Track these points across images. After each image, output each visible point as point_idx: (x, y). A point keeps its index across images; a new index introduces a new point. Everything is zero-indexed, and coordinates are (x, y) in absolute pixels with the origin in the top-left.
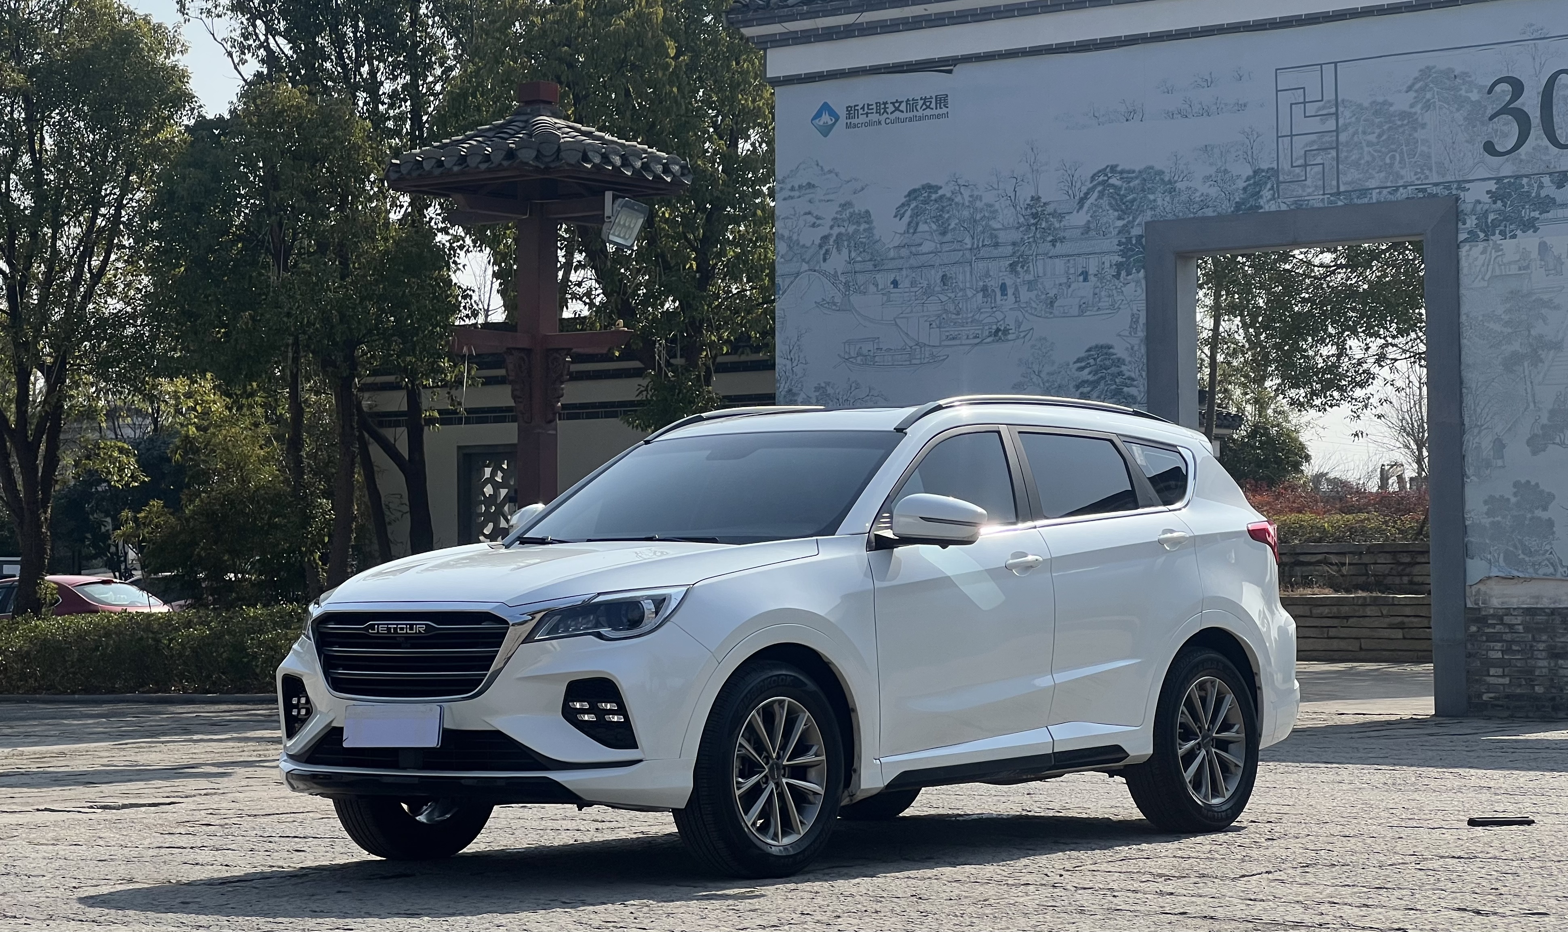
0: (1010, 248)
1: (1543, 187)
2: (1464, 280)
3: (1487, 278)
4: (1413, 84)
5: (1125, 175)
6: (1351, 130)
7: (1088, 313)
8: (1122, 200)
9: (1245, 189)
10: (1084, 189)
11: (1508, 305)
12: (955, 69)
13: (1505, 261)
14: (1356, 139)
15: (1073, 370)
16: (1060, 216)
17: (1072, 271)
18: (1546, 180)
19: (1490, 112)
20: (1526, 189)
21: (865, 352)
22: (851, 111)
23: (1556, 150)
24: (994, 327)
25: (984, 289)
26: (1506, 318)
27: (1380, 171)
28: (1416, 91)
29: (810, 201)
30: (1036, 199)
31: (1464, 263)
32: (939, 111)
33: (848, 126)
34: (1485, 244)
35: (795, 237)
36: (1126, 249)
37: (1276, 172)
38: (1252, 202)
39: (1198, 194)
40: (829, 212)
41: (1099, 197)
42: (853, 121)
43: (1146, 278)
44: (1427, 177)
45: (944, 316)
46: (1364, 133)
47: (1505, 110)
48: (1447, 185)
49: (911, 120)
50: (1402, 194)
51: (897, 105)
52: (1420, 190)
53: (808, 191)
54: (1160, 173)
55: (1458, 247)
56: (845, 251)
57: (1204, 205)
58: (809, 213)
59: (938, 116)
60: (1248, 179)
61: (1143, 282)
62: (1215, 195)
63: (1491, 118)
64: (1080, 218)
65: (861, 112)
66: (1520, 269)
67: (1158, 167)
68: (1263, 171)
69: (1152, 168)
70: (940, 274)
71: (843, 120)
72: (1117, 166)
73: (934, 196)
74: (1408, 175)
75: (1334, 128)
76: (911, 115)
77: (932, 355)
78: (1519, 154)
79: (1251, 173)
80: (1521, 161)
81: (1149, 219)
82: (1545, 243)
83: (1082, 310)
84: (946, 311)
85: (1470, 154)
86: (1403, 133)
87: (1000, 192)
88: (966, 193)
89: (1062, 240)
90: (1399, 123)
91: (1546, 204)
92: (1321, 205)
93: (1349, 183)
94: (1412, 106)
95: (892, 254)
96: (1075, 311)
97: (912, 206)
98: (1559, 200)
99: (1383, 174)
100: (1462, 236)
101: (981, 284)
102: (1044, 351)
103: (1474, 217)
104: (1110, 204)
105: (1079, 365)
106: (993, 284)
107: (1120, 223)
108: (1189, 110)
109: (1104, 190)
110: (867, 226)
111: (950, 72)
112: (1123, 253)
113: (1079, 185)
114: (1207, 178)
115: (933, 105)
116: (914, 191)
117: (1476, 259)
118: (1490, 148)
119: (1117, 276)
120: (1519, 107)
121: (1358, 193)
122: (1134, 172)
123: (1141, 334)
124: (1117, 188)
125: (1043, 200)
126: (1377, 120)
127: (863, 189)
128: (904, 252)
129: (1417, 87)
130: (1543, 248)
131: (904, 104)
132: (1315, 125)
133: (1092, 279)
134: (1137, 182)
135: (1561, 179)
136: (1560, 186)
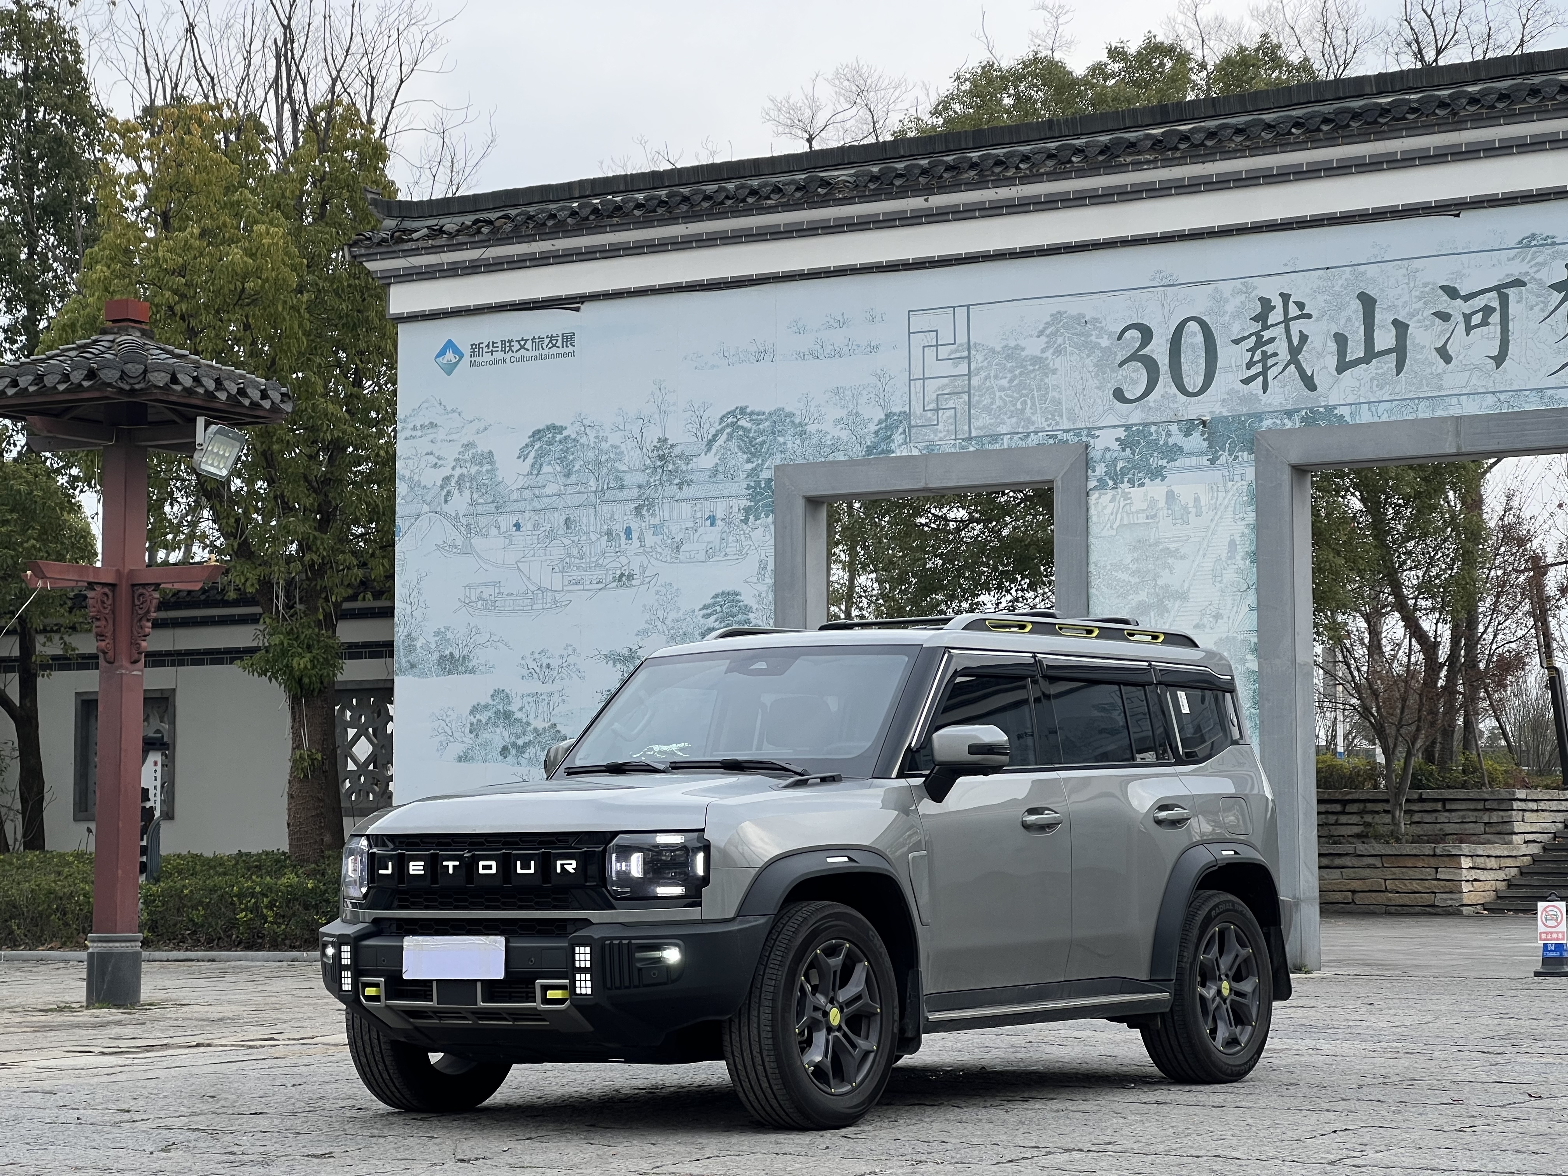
0: (636, 490)
1: (1170, 435)
2: (1094, 529)
3: (1115, 527)
4: (1045, 329)
5: (754, 417)
6: (983, 374)
7: (715, 559)
8: (751, 442)
9: (876, 433)
10: (713, 431)
11: (1135, 555)
12: (582, 307)
13: (1133, 509)
14: (988, 384)
15: (699, 618)
16: (688, 459)
17: (699, 515)
18: (1174, 428)
19: (1120, 358)
20: (1154, 436)
21: (486, 596)
22: (476, 349)
23: (1184, 398)
24: (619, 572)
25: (609, 533)
26: (1134, 567)
27: (1012, 417)
28: (1047, 336)
29: (432, 442)
30: (663, 441)
31: (1093, 512)
32: (565, 350)
33: (472, 364)
34: (1113, 492)
35: (416, 478)
36: (755, 492)
37: (907, 416)
38: (884, 446)
39: (829, 437)
40: (451, 453)
41: (727, 440)
42: (477, 359)
43: (774, 523)
44: (1057, 424)
45: (568, 560)
46: (996, 377)
47: (1133, 357)
48: (1077, 432)
49: (536, 359)
50: (1033, 441)
51: (522, 343)
52: (1050, 437)
53: (430, 431)
54: (791, 415)
55: (1088, 494)
56: (467, 493)
57: (835, 449)
58: (431, 453)
59: (565, 355)
60: (880, 422)
61: (772, 527)
62: (845, 439)
63: (1121, 365)
64: (708, 461)
65: (485, 350)
66: (1147, 518)
67: (788, 409)
68: (895, 414)
69: (782, 410)
70: (564, 517)
71: (467, 358)
72: (747, 407)
73: (558, 437)
74: (1039, 421)
75: (966, 372)
76: (536, 353)
77: (555, 601)
78: (1148, 402)
79: (883, 417)
80: (1150, 408)
81: (778, 462)
82: (1172, 492)
83: (710, 554)
84: (569, 555)
85: (1099, 401)
86: (1035, 378)
87: (626, 433)
88: (592, 434)
89: (689, 483)
90: (1031, 368)
91: (1173, 452)
92: (953, 450)
93: (981, 429)
94: (1043, 351)
95: (514, 496)
96: (701, 556)
97: (536, 447)
98: (1186, 448)
99: (1014, 420)
100: (1092, 484)
101: (606, 527)
102: (669, 597)
103: (1103, 465)
104: (739, 446)
105: (705, 612)
106: (618, 528)
107: (749, 466)
108: (821, 351)
109: (733, 431)
110: (489, 467)
111: (577, 309)
112: (752, 498)
113: (707, 426)
114: (838, 421)
115: (559, 344)
116: (539, 431)
117: (1105, 507)
118: (1119, 395)
119: (746, 521)
120: (1148, 354)
121: (989, 439)
122: (764, 413)
123: (770, 581)
124: (747, 431)
125: (670, 442)
126: (1009, 365)
127: (486, 429)
128: (527, 494)
129: (1048, 332)
130: (1171, 496)
131: (530, 342)
132: (947, 368)
133: (719, 522)
134: (767, 424)
135: (1188, 427)
136: (1187, 434)
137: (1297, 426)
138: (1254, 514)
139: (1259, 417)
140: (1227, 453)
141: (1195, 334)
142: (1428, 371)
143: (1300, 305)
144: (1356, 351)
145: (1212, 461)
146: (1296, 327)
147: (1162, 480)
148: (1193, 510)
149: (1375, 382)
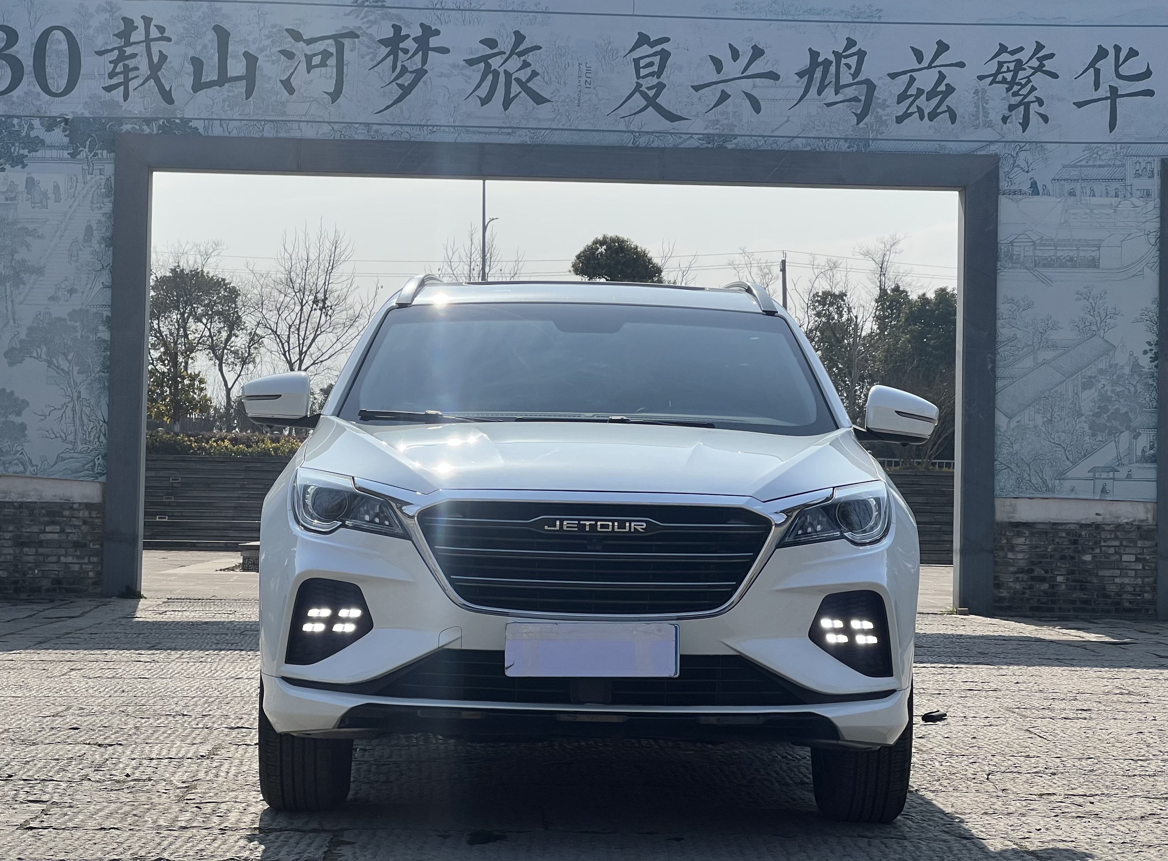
1: (33, 129)
18: (36, 122)
20: (17, 128)
23: (47, 97)
78: (11, 96)
80: (13, 103)
82: (33, 179)
91: (35, 144)
98: (48, 142)
120: (13, 54)
130: (31, 183)
135: (51, 124)
136: (49, 129)
137: (155, 132)
138: (110, 205)
139: (120, 121)
140: (87, 150)
141: (60, 42)
142: (274, 98)
143: (161, 29)
144: (211, 74)
145: (73, 155)
146: (156, 48)
147: (23, 167)
148: (53, 197)
149: (227, 103)
